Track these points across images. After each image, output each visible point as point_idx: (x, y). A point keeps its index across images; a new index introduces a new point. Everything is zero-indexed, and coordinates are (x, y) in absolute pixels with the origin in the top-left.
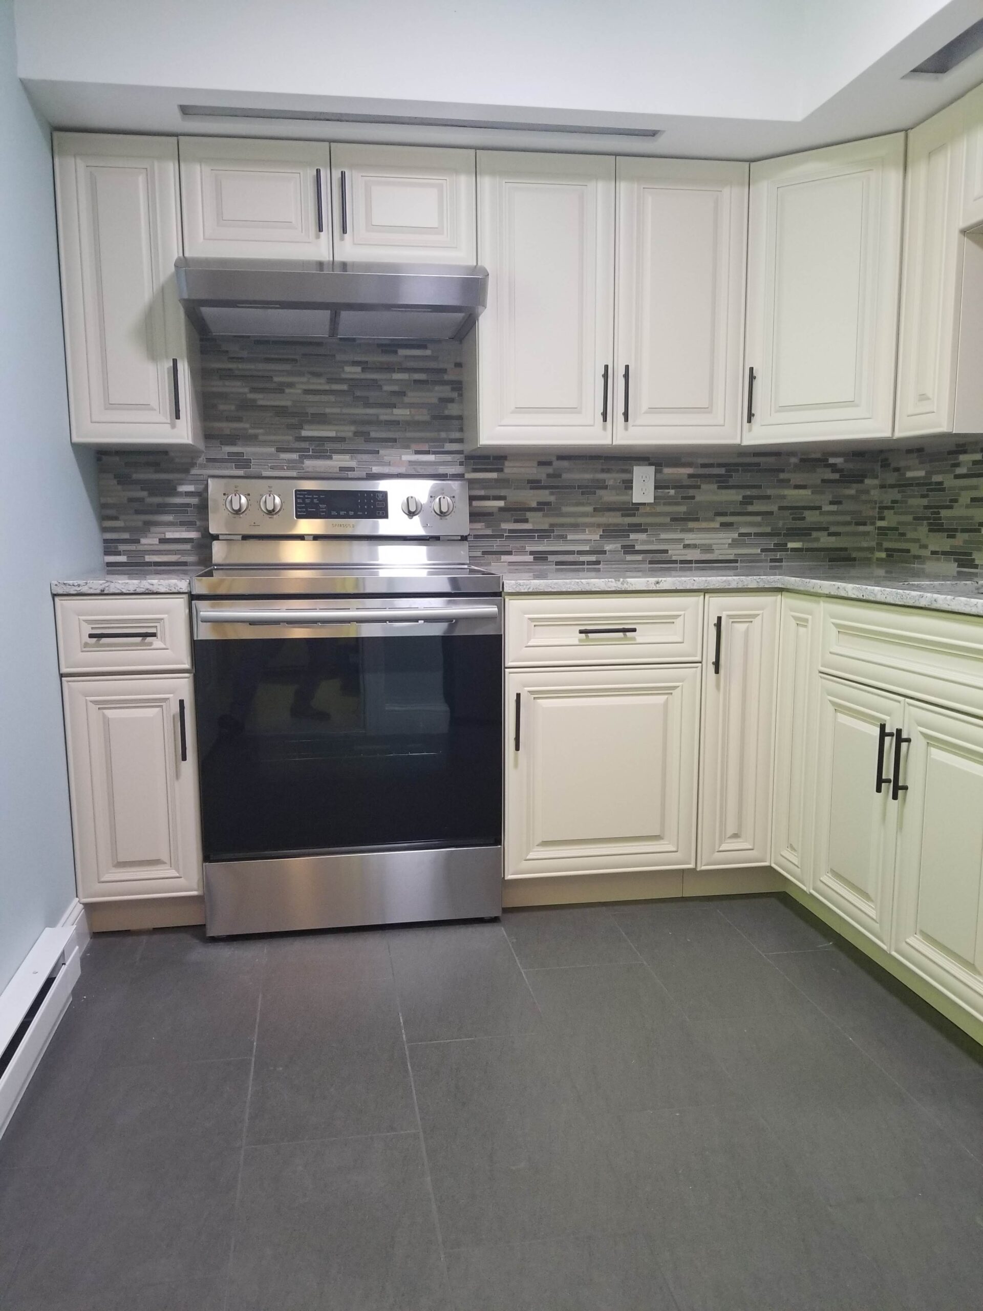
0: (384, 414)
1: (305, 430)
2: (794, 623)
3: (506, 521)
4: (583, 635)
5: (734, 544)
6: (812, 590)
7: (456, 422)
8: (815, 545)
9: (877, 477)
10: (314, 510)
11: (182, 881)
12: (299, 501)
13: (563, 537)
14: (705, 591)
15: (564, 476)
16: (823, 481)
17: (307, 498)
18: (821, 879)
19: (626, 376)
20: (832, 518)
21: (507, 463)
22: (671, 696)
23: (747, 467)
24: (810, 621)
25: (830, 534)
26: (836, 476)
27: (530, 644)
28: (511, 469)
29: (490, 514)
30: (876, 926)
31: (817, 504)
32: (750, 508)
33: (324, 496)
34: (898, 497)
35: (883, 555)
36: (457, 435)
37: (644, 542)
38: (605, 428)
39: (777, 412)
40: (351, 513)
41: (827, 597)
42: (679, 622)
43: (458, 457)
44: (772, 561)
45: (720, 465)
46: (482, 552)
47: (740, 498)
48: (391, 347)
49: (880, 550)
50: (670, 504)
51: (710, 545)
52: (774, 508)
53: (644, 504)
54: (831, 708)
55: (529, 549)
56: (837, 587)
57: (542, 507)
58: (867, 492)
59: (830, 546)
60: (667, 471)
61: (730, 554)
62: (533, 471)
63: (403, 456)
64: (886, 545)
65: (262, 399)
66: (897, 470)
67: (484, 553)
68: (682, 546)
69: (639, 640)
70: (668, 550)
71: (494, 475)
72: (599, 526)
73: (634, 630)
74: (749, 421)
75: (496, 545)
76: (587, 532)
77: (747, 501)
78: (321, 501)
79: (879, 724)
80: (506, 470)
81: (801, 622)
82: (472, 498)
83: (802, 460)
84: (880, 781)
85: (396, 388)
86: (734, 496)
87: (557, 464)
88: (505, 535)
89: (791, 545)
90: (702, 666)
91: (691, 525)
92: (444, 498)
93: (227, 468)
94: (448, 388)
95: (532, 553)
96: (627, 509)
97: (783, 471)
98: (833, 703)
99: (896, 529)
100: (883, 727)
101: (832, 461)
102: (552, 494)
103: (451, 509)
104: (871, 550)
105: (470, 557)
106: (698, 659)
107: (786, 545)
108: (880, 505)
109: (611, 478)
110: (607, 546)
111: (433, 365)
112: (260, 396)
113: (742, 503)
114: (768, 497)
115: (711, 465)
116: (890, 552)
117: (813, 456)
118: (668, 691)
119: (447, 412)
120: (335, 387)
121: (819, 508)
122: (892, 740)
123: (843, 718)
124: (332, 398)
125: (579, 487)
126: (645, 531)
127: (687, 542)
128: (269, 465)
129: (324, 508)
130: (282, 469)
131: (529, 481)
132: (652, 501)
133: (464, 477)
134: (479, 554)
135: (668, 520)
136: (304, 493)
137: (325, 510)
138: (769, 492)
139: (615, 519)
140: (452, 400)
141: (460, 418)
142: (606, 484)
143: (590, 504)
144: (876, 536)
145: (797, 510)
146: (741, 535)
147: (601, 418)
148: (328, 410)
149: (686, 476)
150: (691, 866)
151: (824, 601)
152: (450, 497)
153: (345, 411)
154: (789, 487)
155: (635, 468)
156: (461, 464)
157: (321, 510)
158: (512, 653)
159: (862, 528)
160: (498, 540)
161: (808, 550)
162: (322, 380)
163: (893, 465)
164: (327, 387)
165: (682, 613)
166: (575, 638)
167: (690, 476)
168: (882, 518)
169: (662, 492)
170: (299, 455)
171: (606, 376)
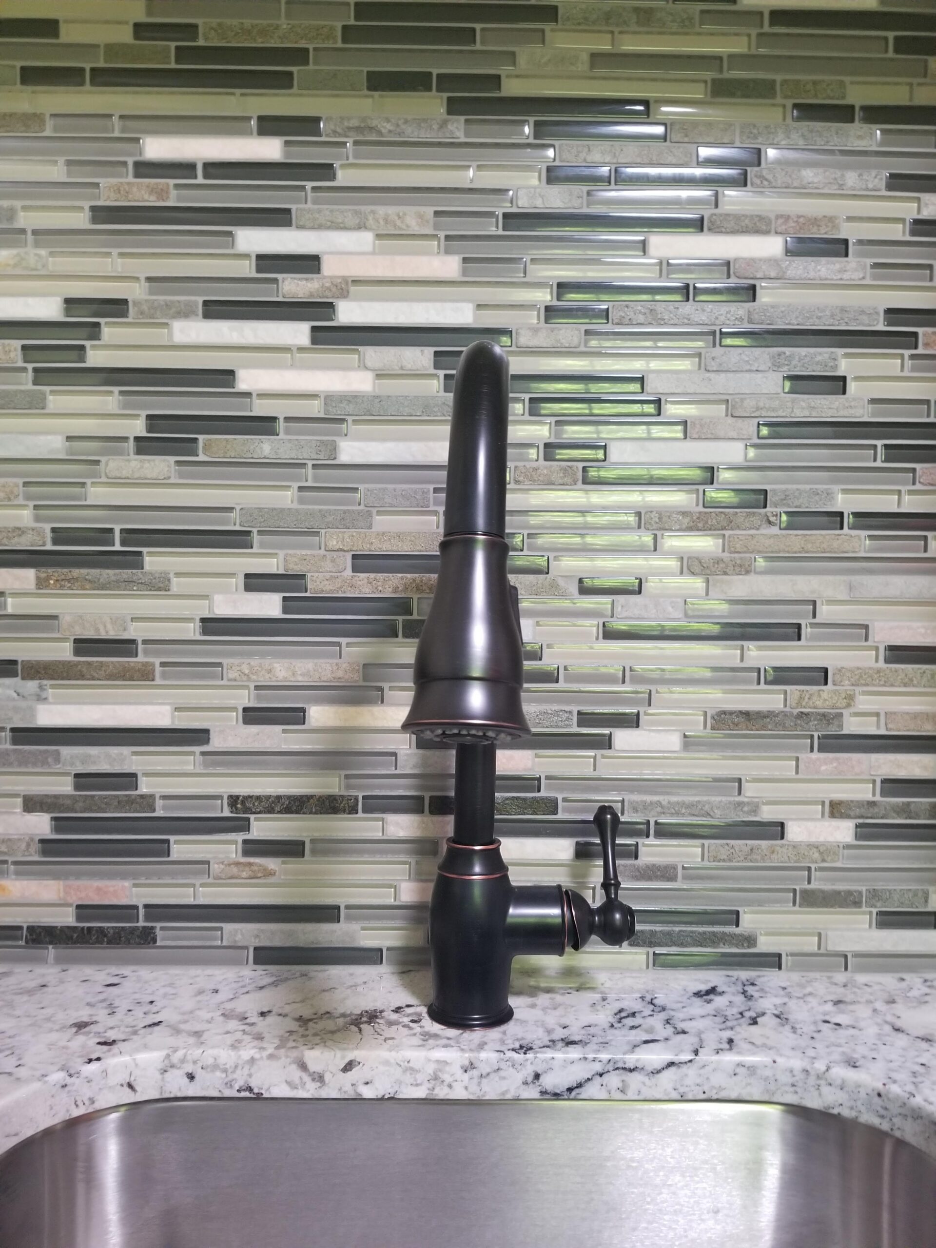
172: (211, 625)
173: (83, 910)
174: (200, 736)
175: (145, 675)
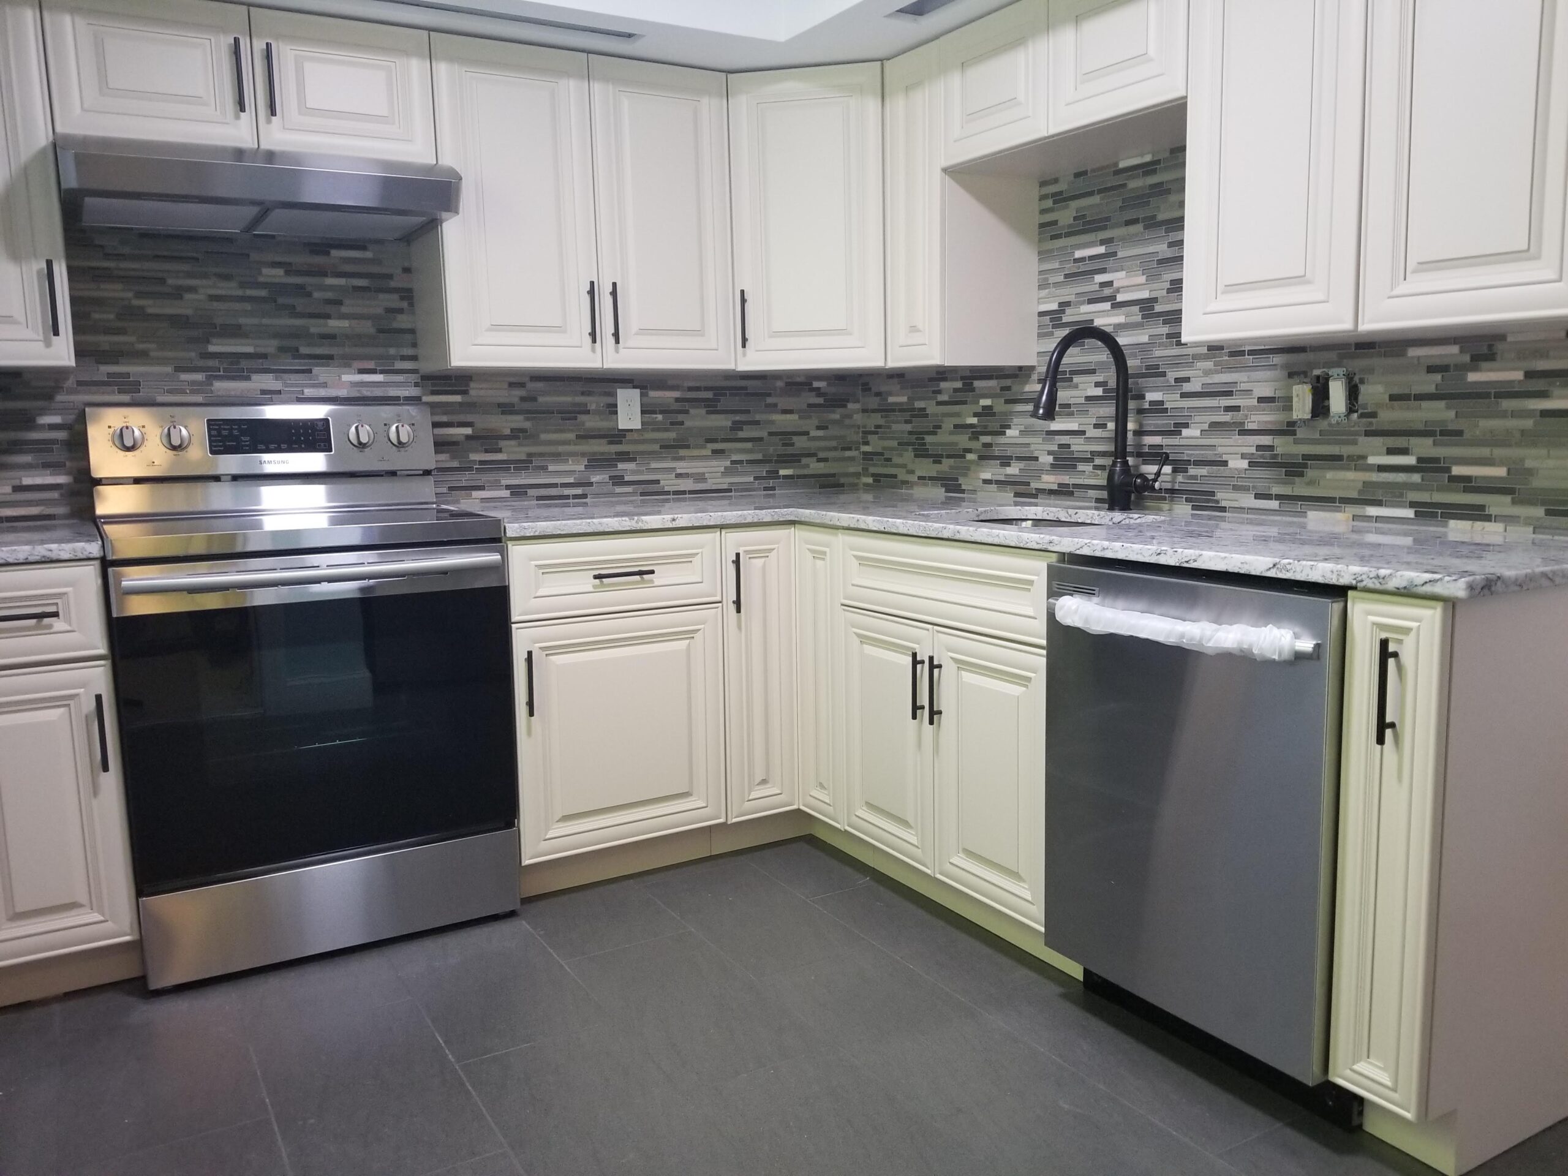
0: (315, 327)
1: (212, 344)
2: (810, 555)
3: (476, 451)
4: (597, 580)
5: (727, 472)
6: (830, 523)
7: (408, 337)
8: (806, 472)
9: (858, 401)
10: (235, 443)
11: (109, 925)
12: (214, 433)
13: (544, 468)
14: (722, 527)
15: (541, 399)
16: (810, 406)
17: (225, 429)
18: (857, 814)
19: (614, 293)
20: (822, 444)
21: (472, 385)
22: (692, 640)
23: (736, 391)
24: (828, 554)
25: (819, 460)
26: (821, 400)
27: (538, 594)
28: (476, 391)
29: (455, 443)
30: (918, 853)
31: (804, 429)
32: (741, 434)
33: (246, 427)
34: (881, 422)
35: (870, 480)
36: (409, 352)
37: (634, 472)
38: (593, 350)
39: (770, 337)
40: (284, 446)
41: (843, 529)
42: (696, 560)
43: (413, 378)
44: (766, 489)
45: (707, 389)
46: (449, 487)
47: (729, 424)
48: (322, 247)
49: (867, 476)
50: (658, 430)
51: (704, 474)
52: (764, 434)
53: (631, 430)
54: (857, 640)
55: (505, 482)
56: (856, 519)
57: (517, 434)
58: (850, 416)
59: (820, 472)
60: (653, 394)
61: (724, 482)
62: (504, 395)
63: (343, 376)
64: (872, 470)
65: (152, 307)
66: (878, 394)
67: (451, 489)
68: (674, 475)
69: (656, 583)
70: (659, 480)
71: (457, 398)
72: (583, 455)
73: (652, 572)
74: (744, 346)
75: (464, 479)
76: (570, 462)
77: (737, 426)
78: (243, 433)
79: (911, 653)
80: (472, 392)
81: (819, 555)
82: (435, 425)
83: (788, 384)
84: (916, 708)
85: (329, 295)
86: (723, 422)
87: (531, 385)
88: (475, 467)
89: (782, 472)
90: (723, 605)
91: (682, 452)
92: (403, 426)
93: (108, 393)
94: (396, 296)
95: (508, 487)
96: (613, 436)
97: (769, 395)
98: (858, 635)
99: (882, 454)
100: (914, 655)
101: (816, 384)
102: (527, 419)
103: (411, 440)
104: (857, 475)
105: (436, 494)
106: (718, 598)
107: (777, 472)
108: (864, 430)
109: (594, 403)
110: (593, 477)
111: (375, 269)
112: (149, 302)
113: (732, 429)
114: (757, 423)
115: (698, 389)
116: (877, 477)
117: (798, 380)
118: (690, 634)
119: (395, 325)
120: (249, 292)
121: (807, 433)
122: (923, 667)
123: (869, 650)
124: (248, 306)
125: (559, 412)
126: (634, 460)
127: (679, 471)
128: (166, 388)
129: (247, 441)
130: (182, 392)
131: (499, 405)
132: (640, 427)
133: (421, 400)
134: (445, 490)
135: (656, 447)
136: (220, 423)
137: (248, 443)
138: (758, 417)
139: (600, 447)
140: (401, 311)
141: (412, 331)
142: (588, 409)
143: (572, 431)
144: (861, 461)
145: (786, 436)
146: (733, 462)
147: (589, 339)
148: (242, 321)
149: (673, 401)
150: (722, 820)
151: (842, 534)
152: (409, 425)
153: (265, 321)
154: (776, 412)
155: (619, 391)
156: (416, 385)
157: (243, 443)
158: (519, 606)
159: (848, 454)
160: (467, 473)
161: (799, 477)
162: (233, 284)
163: (874, 389)
164: (240, 293)
165: (700, 550)
166: (589, 583)
167: (677, 400)
168: (867, 443)
169: (649, 417)
170: (206, 375)
171: (591, 293)
172: (1088, 398)
173: (1060, 485)
174: (1083, 433)
175: (1071, 414)
